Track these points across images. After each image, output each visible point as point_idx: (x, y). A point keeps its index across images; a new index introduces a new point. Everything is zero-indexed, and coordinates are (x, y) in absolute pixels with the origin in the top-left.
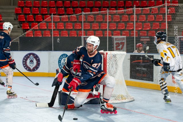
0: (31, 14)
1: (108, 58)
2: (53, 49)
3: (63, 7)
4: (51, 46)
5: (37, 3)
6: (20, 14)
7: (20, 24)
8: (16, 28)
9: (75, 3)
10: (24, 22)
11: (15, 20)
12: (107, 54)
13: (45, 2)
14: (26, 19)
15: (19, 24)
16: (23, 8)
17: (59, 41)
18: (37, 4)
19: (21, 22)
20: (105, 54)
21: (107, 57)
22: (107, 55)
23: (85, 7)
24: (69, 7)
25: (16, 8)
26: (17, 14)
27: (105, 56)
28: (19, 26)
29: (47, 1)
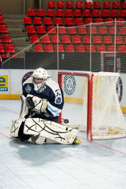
0: (43, 25)
1: (94, 81)
2: (58, 67)
3: (82, 17)
4: (56, 63)
5: (50, 11)
6: (30, 25)
7: (29, 36)
8: (23, 41)
9: (96, 13)
10: (34, 34)
11: (23, 31)
12: (92, 76)
13: (60, 11)
14: (36, 31)
15: (27, 37)
16: (34, 17)
17: (64, 58)
18: (51, 14)
19: (30, 35)
20: (91, 76)
23: (108, 17)
24: (89, 17)
25: (25, 18)
26: (26, 25)
27: (90, 79)
28: (28, 39)
29: (62, 10)
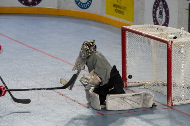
20: (170, 43)
21: (172, 47)
22: (172, 44)
27: (170, 46)
